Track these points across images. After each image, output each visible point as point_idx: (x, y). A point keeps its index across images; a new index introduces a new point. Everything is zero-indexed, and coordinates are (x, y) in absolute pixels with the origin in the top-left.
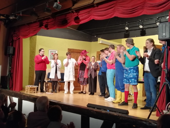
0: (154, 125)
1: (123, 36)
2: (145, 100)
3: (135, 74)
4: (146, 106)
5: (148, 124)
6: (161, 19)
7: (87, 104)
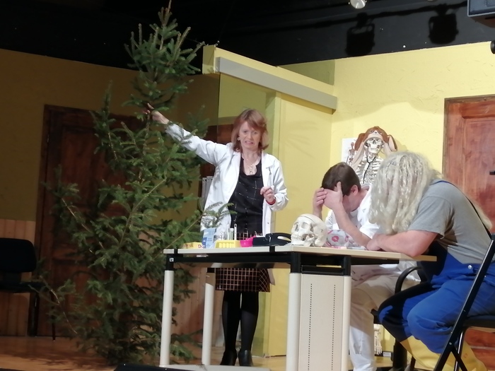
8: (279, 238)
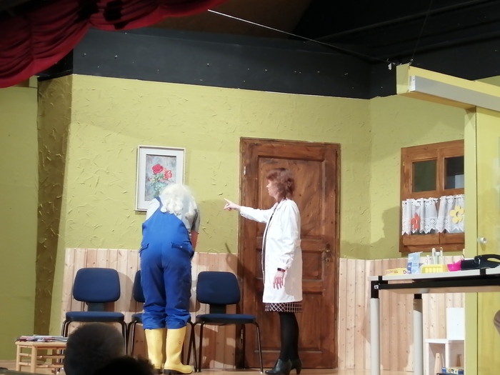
8: (489, 259)
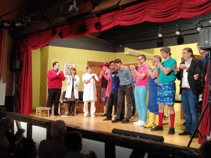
0: (196, 154)
1: (156, 44)
2: (184, 124)
3: (171, 92)
4: (186, 131)
5: (188, 154)
6: (203, 23)
7: (112, 129)
